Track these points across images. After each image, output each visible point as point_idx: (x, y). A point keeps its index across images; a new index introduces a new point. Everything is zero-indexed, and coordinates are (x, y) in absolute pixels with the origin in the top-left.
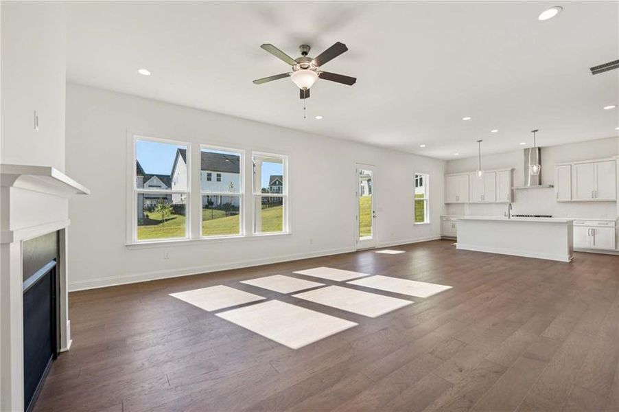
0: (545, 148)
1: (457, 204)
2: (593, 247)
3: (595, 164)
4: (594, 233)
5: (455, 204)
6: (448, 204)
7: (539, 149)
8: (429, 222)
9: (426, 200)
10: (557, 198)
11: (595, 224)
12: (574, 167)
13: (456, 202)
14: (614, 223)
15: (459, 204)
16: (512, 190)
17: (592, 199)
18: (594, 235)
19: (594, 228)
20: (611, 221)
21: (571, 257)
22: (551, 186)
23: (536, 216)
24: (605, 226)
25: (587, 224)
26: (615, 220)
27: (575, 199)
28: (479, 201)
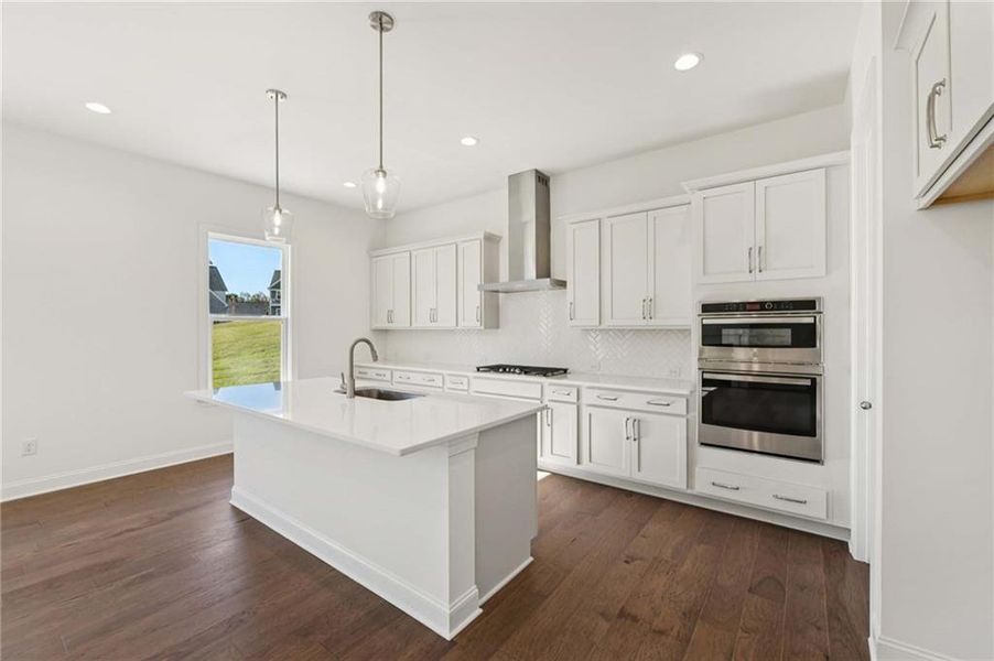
1: (390, 330)
2: (638, 477)
3: (651, 214)
4: (637, 430)
7: (542, 180)
10: (571, 318)
11: (639, 402)
12: (607, 223)
13: (388, 326)
14: (685, 401)
16: (488, 294)
17: (641, 323)
18: (638, 439)
19: (638, 416)
20: (679, 396)
21: (480, 596)
22: (562, 284)
23: (526, 370)
24: (664, 409)
25: (622, 402)
26: (686, 392)
27: (607, 323)
28: (427, 323)
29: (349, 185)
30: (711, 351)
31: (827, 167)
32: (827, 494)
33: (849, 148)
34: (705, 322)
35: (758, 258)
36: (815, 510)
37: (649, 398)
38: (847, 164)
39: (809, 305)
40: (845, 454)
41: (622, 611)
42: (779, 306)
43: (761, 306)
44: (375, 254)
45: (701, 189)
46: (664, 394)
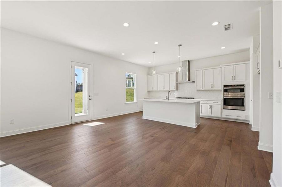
0: (191, 61)
1: (153, 91)
2: (211, 115)
3: (213, 69)
4: (211, 107)
5: (151, 91)
6: (149, 91)
7: (189, 62)
8: (136, 102)
9: (135, 89)
10: (196, 88)
11: (212, 102)
12: (203, 71)
13: (152, 90)
14: (220, 102)
15: (154, 91)
16: (177, 84)
17: (211, 89)
18: (211, 109)
19: (211, 105)
20: (219, 101)
21: (197, 124)
22: (194, 82)
23: (187, 98)
24: (216, 103)
25: (209, 102)
26: (221, 100)
27: (204, 89)
28: (162, 90)
29: (149, 63)
30: (225, 93)
31: (246, 64)
32: (246, 116)
33: (249, 61)
34: (224, 88)
35: (234, 78)
36: (244, 118)
37: (214, 102)
38: (249, 63)
39: (243, 85)
40: (249, 109)
41: (206, 141)
42: (238, 86)
43: (235, 86)
44: (149, 75)
45: (224, 66)
46: (216, 101)
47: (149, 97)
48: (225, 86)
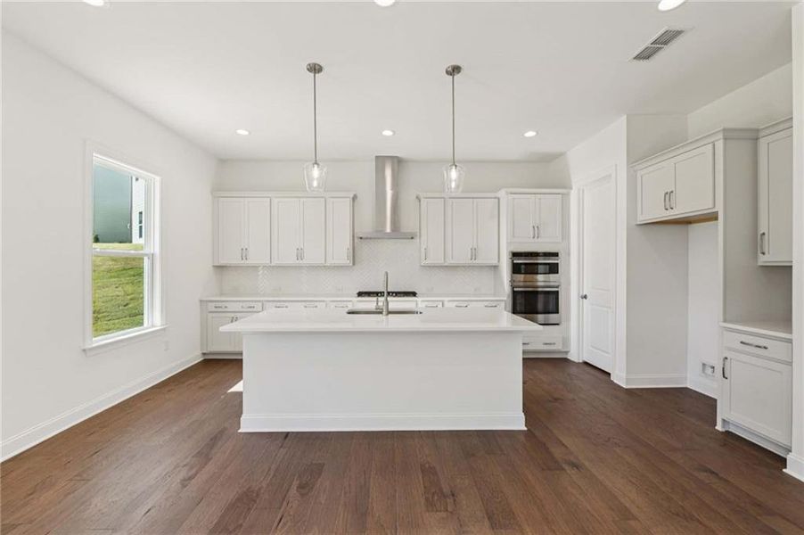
1: (243, 267)
5: (236, 267)
10: (426, 259)
13: (240, 262)
14: (503, 304)
15: (248, 267)
17: (470, 262)
26: (505, 299)
27: (450, 262)
28: (292, 260)
31: (563, 194)
32: (563, 339)
33: (571, 188)
34: (515, 261)
35: (537, 232)
36: (558, 347)
37: (486, 304)
38: (569, 194)
39: (556, 255)
40: (568, 319)
42: (545, 254)
43: (538, 255)
45: (511, 193)
46: (492, 301)
47: (222, 295)
48: (515, 255)
